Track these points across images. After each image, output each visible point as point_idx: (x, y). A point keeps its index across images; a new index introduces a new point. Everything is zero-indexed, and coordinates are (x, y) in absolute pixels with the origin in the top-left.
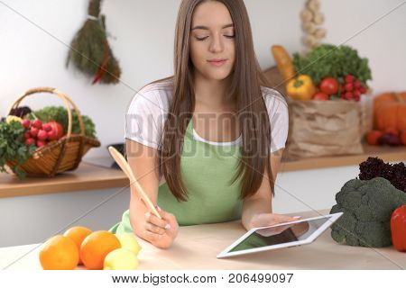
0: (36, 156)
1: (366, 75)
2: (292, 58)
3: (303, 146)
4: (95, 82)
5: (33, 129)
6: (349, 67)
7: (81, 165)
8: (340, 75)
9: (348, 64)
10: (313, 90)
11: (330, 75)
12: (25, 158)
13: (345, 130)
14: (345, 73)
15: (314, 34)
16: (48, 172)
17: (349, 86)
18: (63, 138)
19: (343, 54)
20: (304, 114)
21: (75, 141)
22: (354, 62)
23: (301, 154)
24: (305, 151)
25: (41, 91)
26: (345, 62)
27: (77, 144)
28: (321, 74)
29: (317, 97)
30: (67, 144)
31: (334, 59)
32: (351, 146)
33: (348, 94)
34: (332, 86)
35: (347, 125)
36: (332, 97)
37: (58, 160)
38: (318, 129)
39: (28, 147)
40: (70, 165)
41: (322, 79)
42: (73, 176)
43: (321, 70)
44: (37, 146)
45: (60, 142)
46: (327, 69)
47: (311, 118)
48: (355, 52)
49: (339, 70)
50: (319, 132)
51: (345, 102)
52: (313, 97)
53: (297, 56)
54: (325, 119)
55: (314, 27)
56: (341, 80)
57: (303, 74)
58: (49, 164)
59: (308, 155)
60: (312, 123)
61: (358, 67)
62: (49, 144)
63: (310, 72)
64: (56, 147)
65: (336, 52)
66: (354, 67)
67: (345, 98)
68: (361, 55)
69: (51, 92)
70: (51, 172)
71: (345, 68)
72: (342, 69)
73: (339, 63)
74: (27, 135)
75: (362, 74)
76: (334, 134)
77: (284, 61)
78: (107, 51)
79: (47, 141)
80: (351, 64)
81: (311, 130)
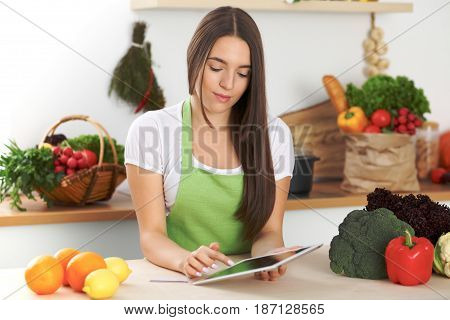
0: (64, 184)
1: (422, 107)
2: (345, 88)
3: (354, 181)
4: (137, 111)
5: (63, 157)
6: (403, 99)
7: (115, 195)
8: (395, 107)
9: (403, 95)
10: (365, 122)
11: (383, 107)
12: (53, 185)
13: (398, 165)
14: (400, 105)
15: (376, 65)
16: (77, 201)
17: (402, 119)
18: (94, 167)
19: (397, 85)
20: (356, 147)
21: (107, 170)
22: (409, 94)
23: (352, 190)
24: (356, 187)
25: (75, 119)
26: (399, 93)
27: (109, 173)
28: (373, 105)
29: (368, 130)
30: (98, 173)
31: (388, 90)
32: (405, 183)
33: (402, 127)
34: (383, 119)
35: (401, 160)
36: (384, 130)
37: (89, 189)
38: (369, 164)
39: (56, 174)
40: (103, 195)
41: (375, 111)
42: (106, 206)
43: (372, 101)
44: (66, 174)
45: (90, 170)
46: (380, 100)
47: (363, 152)
48: (412, 82)
49: (393, 102)
50: (371, 168)
51: (398, 135)
52: (364, 130)
53: (350, 87)
54: (377, 154)
55: (376, 57)
56: (394, 112)
57: (355, 105)
58: (78, 193)
59: (359, 191)
60: (364, 157)
61: (413, 99)
62: (79, 172)
63: (361, 104)
64: (86, 176)
65: (391, 83)
66: (410, 99)
67: (399, 132)
68: (417, 86)
69: (85, 120)
70: (82, 201)
71: (399, 98)
72: (396, 100)
73: (393, 94)
74: (57, 162)
75: (417, 105)
76: (386, 169)
77: (335, 92)
78: (151, 79)
79: (77, 168)
80: (407, 96)
81: (362, 165)
